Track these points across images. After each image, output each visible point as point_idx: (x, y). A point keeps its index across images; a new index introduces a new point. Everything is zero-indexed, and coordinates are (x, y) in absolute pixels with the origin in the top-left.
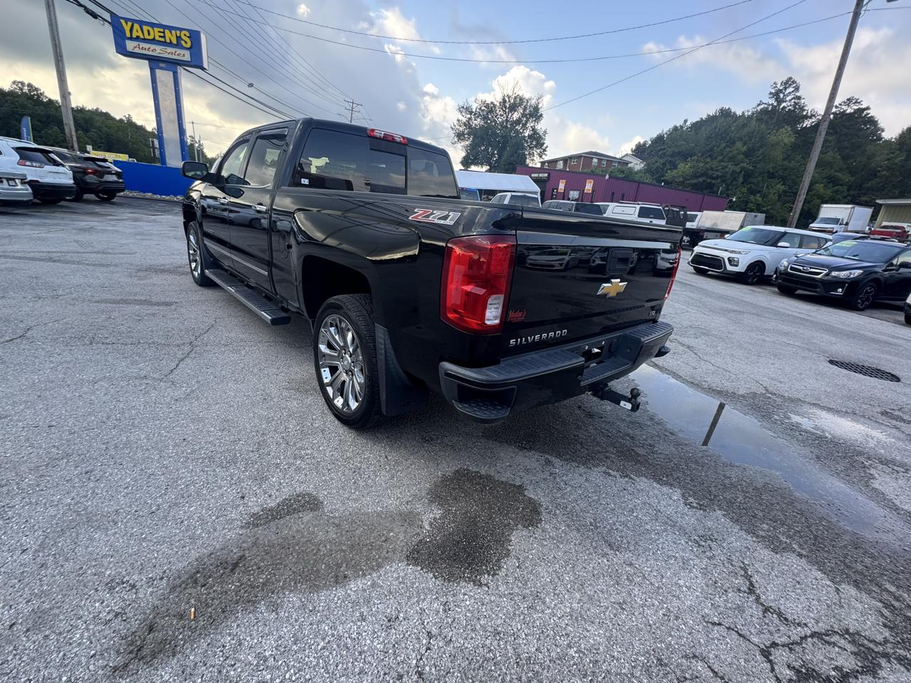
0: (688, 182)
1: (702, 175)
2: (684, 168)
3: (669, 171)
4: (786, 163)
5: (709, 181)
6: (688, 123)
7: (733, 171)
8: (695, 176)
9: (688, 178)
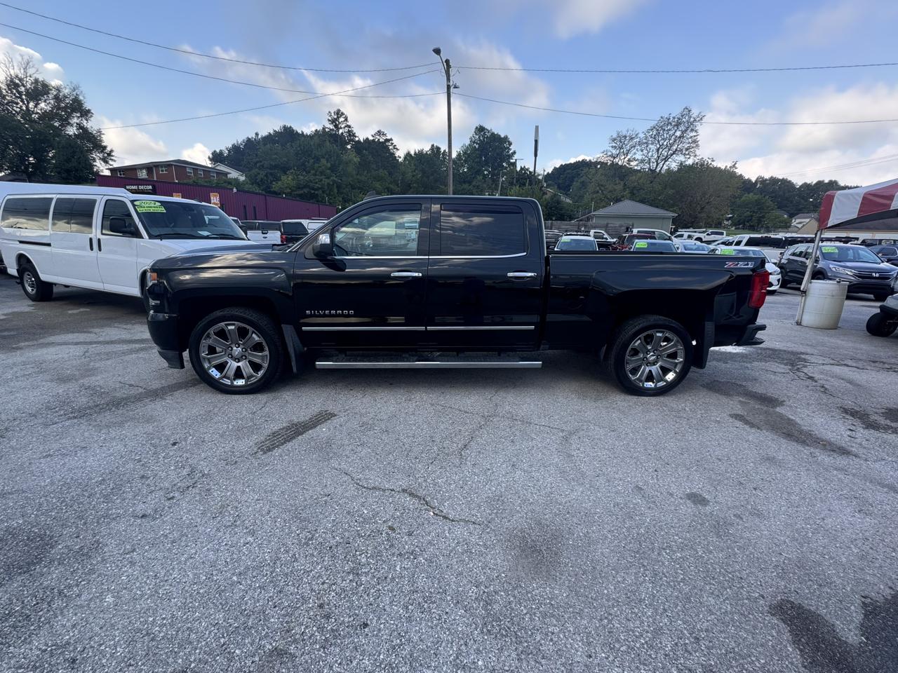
0: (295, 193)
1: (305, 187)
2: (287, 180)
3: (274, 183)
4: (358, 177)
5: (313, 192)
6: (260, 137)
7: (328, 184)
8: (299, 188)
9: (294, 189)
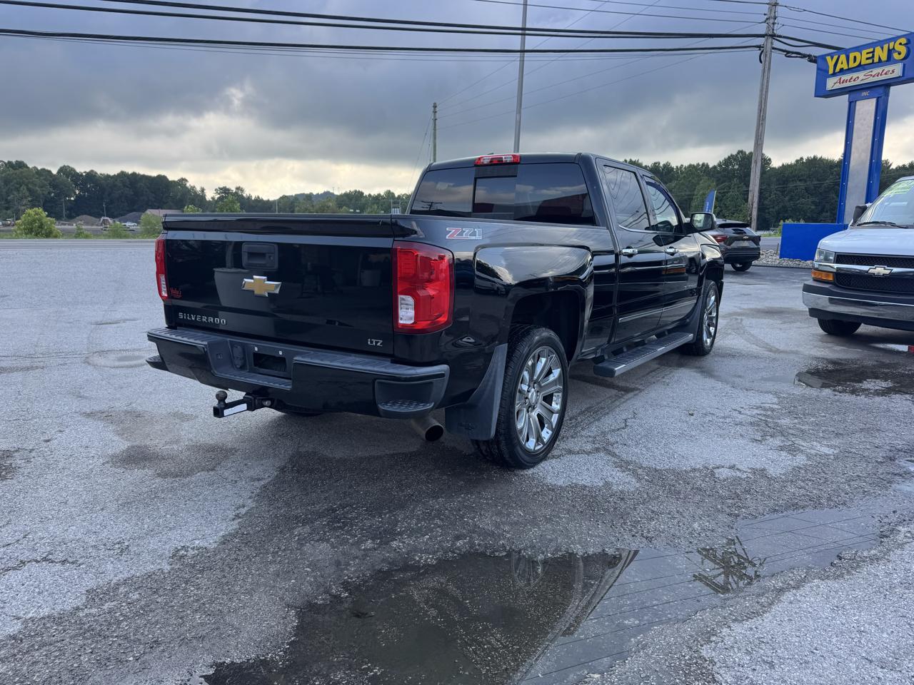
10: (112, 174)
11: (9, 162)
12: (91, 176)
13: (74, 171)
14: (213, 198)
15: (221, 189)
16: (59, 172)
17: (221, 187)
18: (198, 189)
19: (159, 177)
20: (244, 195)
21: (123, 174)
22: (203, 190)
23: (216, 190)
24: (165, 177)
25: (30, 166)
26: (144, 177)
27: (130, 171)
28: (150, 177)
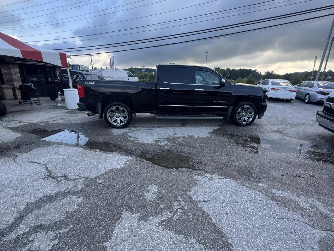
10: (238, 69)
11: (217, 68)
12: (233, 70)
13: (229, 69)
14: (264, 75)
15: (267, 72)
16: (226, 69)
17: (267, 71)
18: (259, 72)
19: (250, 69)
20: (274, 74)
21: (241, 69)
22: (261, 72)
23: (265, 72)
24: (251, 70)
25: (220, 68)
26: (246, 69)
27: (242, 68)
28: (247, 70)
